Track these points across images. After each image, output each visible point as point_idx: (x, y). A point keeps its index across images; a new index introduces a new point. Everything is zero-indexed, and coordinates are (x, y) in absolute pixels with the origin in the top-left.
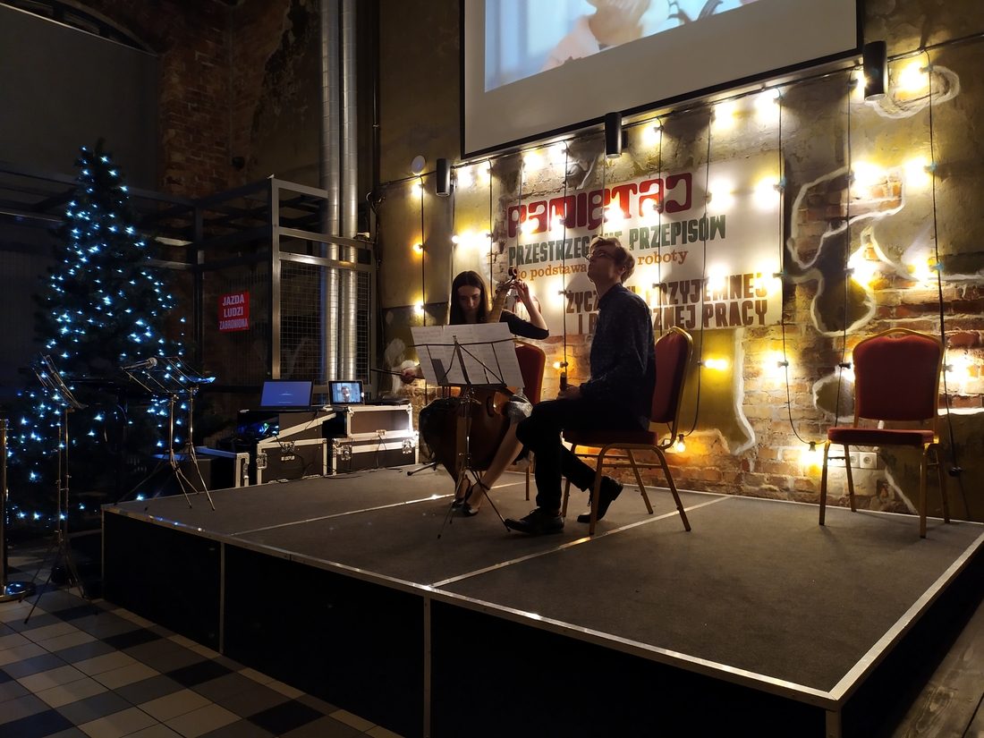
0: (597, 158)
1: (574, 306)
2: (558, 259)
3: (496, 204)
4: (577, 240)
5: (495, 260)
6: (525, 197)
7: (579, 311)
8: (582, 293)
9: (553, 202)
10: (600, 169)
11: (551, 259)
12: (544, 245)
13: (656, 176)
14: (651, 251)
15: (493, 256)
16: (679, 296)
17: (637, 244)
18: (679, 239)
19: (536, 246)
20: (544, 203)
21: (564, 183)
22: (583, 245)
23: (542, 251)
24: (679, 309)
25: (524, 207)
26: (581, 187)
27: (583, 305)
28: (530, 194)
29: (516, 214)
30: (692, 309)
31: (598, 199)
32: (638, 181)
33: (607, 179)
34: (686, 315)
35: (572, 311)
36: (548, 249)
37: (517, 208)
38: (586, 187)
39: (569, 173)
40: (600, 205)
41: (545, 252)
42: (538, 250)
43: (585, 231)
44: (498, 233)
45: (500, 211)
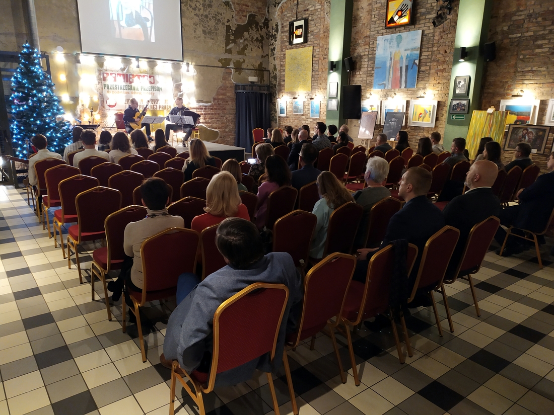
4: (126, 86)
9: (118, 74)
10: (130, 69)
12: (116, 85)
13: (146, 75)
14: (146, 92)
16: (153, 102)
17: (143, 89)
18: (152, 90)
20: (115, 74)
22: (128, 87)
24: (154, 105)
25: (108, 73)
28: (108, 70)
29: (105, 75)
30: (156, 105)
31: (131, 76)
32: (142, 75)
33: (132, 72)
34: (155, 107)
37: (105, 73)
38: (127, 72)
39: (122, 67)
40: (132, 78)
41: (116, 87)
42: (114, 86)
43: (128, 84)
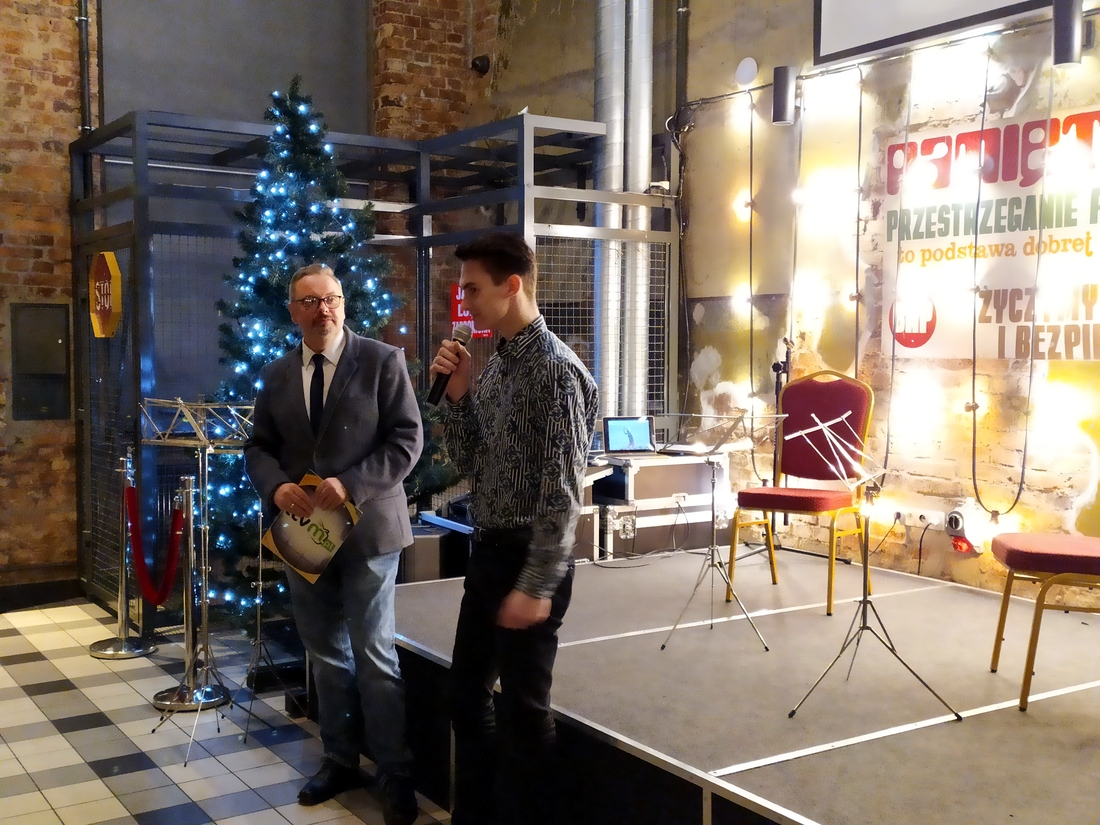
0: (1040, 66)
1: (992, 312)
2: (967, 233)
3: (868, 137)
5: (865, 230)
6: (916, 128)
7: (999, 319)
8: (1005, 291)
9: (962, 138)
10: (1044, 85)
11: (956, 233)
12: (945, 209)
15: (862, 224)
19: (931, 211)
20: (947, 140)
21: (983, 105)
22: (1011, 211)
23: (942, 219)
25: (913, 145)
26: (1010, 113)
27: (1006, 312)
28: (926, 124)
29: (899, 157)
31: (1037, 136)
33: (1056, 101)
35: (988, 320)
36: (951, 216)
37: (901, 147)
38: (1020, 114)
39: (991, 90)
40: (1040, 146)
41: (946, 221)
42: (935, 218)
43: (1013, 189)
44: (870, 186)
45: (874, 149)
